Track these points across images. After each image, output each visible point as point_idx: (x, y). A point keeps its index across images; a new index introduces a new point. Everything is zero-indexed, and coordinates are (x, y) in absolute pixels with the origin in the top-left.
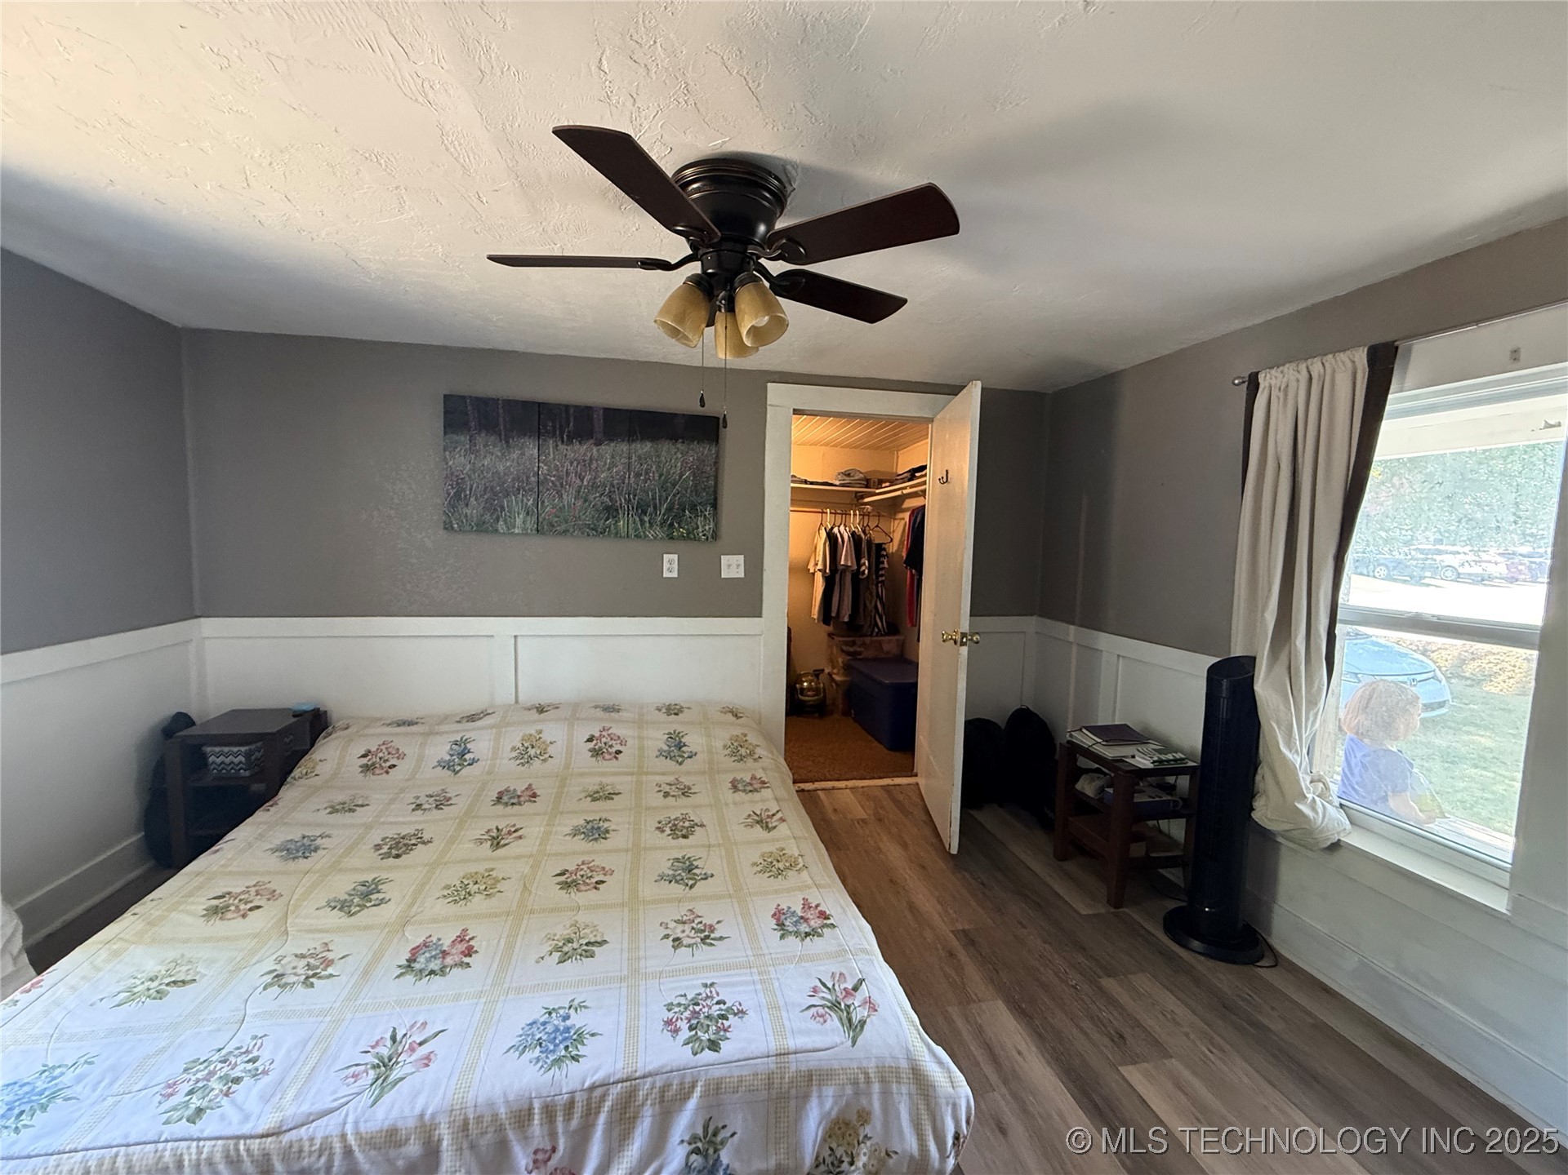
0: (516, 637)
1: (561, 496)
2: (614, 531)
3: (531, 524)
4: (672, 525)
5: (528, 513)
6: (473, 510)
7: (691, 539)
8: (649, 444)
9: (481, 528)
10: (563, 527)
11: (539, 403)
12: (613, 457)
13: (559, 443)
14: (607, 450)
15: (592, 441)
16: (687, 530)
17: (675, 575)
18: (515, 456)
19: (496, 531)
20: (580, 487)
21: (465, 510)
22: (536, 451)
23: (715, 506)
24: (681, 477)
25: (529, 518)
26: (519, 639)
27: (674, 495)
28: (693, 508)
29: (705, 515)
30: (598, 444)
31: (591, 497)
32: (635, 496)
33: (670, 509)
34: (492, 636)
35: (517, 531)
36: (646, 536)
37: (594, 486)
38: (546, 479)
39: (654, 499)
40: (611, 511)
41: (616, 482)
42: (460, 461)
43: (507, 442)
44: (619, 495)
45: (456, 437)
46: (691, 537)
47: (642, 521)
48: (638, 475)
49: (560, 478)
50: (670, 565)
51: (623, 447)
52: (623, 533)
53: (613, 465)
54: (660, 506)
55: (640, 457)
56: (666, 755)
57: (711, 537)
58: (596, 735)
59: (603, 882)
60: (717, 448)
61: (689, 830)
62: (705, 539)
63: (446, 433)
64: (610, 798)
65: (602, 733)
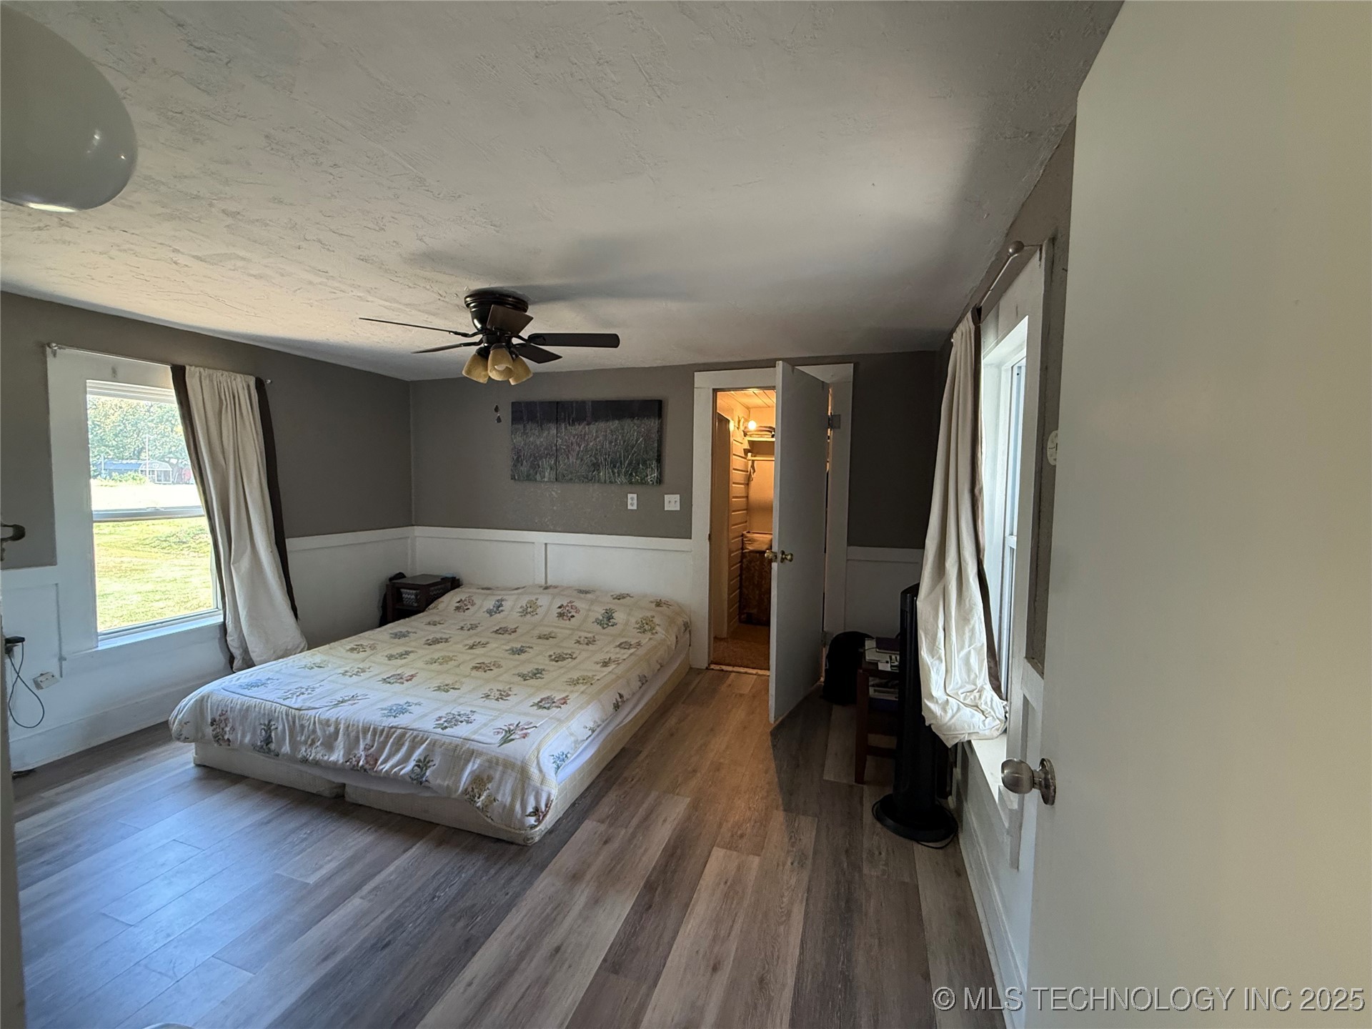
0: (546, 544)
1: (568, 458)
2: (597, 479)
3: (553, 476)
4: (631, 474)
5: (551, 469)
6: (524, 468)
7: (643, 483)
8: (617, 422)
9: (529, 478)
10: (570, 476)
11: (557, 403)
12: (597, 432)
13: (568, 425)
14: (593, 427)
15: (585, 422)
16: (641, 477)
17: (635, 508)
18: (545, 435)
19: (536, 479)
20: (579, 452)
21: (521, 468)
22: (555, 431)
23: (659, 459)
24: (637, 442)
25: (552, 472)
26: (548, 546)
27: (633, 455)
28: (644, 463)
29: (652, 467)
30: (588, 424)
31: (585, 458)
32: (609, 455)
33: (630, 464)
34: (533, 543)
35: (546, 480)
36: (616, 482)
37: (586, 451)
38: (560, 448)
39: (620, 457)
40: (596, 466)
41: (598, 447)
42: (519, 440)
43: (541, 426)
44: (601, 455)
45: (517, 426)
46: (643, 482)
47: (613, 471)
48: (611, 443)
49: (568, 446)
50: (632, 501)
51: (602, 425)
52: (603, 480)
53: (597, 437)
54: (624, 462)
55: (611, 430)
56: (599, 622)
57: (657, 482)
58: (565, 605)
59: (491, 670)
60: (660, 421)
61: (564, 659)
62: (653, 483)
63: (512, 424)
64: (547, 639)
65: (569, 605)
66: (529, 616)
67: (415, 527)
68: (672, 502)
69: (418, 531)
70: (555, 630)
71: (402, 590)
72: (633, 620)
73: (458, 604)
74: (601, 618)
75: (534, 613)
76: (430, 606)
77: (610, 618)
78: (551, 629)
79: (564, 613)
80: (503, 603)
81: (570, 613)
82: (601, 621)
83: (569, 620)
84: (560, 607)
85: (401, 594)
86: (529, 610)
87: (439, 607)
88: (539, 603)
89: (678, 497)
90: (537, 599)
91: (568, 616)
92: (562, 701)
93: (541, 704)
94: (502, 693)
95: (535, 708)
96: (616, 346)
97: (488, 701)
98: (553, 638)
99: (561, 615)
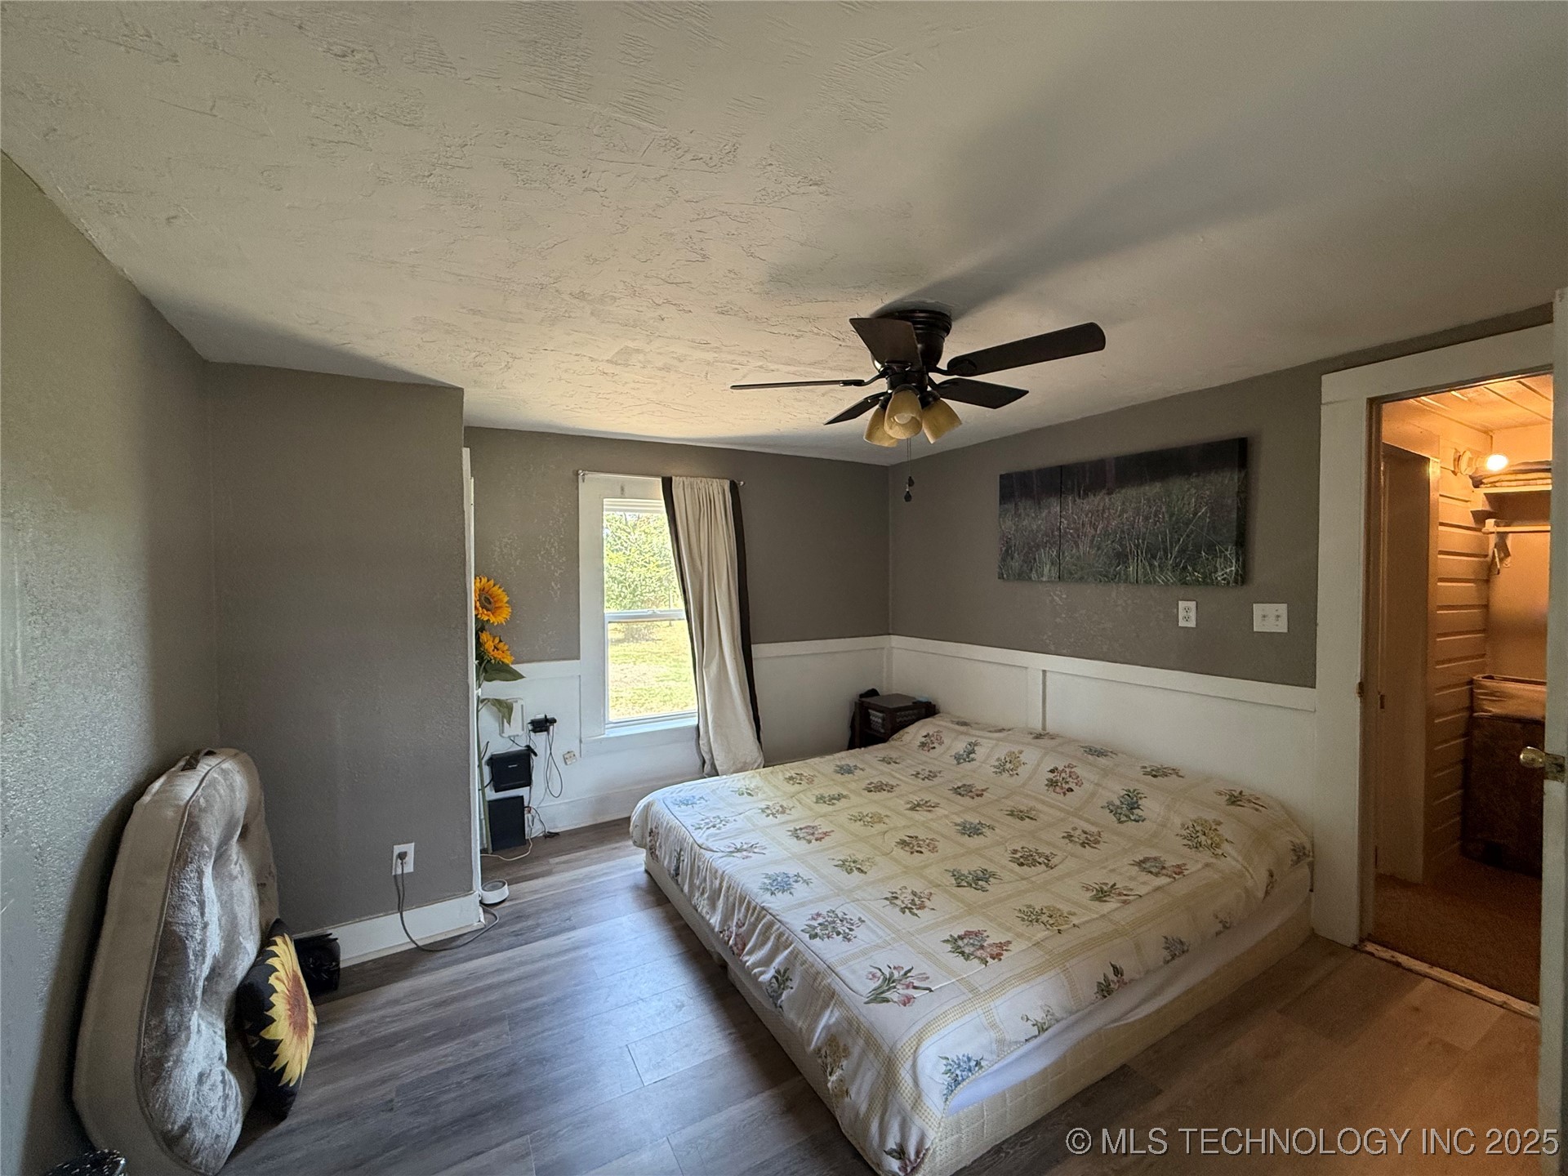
0: (1044, 672)
1: (1077, 546)
2: (1124, 577)
3: (1054, 574)
4: (1185, 568)
5: (1052, 564)
6: (1015, 564)
7: (1207, 584)
8: (1158, 485)
9: (1022, 576)
10: (1080, 573)
11: (1061, 466)
12: (1123, 503)
13: (1077, 499)
14: (1118, 498)
15: (1104, 491)
16: (1202, 574)
17: (1192, 624)
18: (1044, 515)
19: (1030, 578)
20: (1094, 537)
21: (1011, 563)
22: (1058, 508)
23: (1242, 541)
24: (1195, 514)
25: (1053, 568)
26: (1048, 674)
27: (1188, 536)
28: (1211, 548)
29: (1226, 556)
30: (1110, 493)
31: (1103, 545)
32: (1144, 540)
33: (1182, 551)
34: (1026, 668)
35: (1044, 579)
36: (1156, 581)
37: (1106, 534)
38: (1065, 532)
39: (1164, 542)
40: (1122, 557)
41: (1126, 527)
42: (1009, 524)
43: (1039, 504)
44: (1130, 540)
45: (1006, 506)
46: (1208, 581)
47: (1151, 565)
48: (1146, 519)
49: (1077, 530)
50: (1187, 613)
51: (1131, 492)
52: (1132, 578)
53: (1123, 511)
54: (1171, 550)
55: (1148, 500)
56: (1114, 810)
57: (1236, 582)
58: (1060, 769)
59: (921, 852)
60: (1243, 474)
61: (1035, 863)
62: (1228, 583)
63: (1000, 504)
64: (1022, 819)
65: (1068, 770)
66: (1006, 775)
67: (892, 636)
68: (1270, 618)
69: (896, 641)
70: (1039, 806)
71: (870, 711)
72: (1177, 821)
73: (923, 739)
74: (1118, 803)
75: (1013, 772)
76: (895, 736)
77: (1134, 806)
78: (1032, 803)
79: (1056, 782)
80: (976, 748)
81: (1067, 783)
82: (1118, 807)
83: (1065, 794)
84: (1052, 771)
85: (869, 715)
86: (1008, 766)
87: (903, 738)
88: (1023, 758)
89: (1282, 609)
90: (1021, 752)
91: (1062, 788)
92: (996, 951)
93: (960, 943)
94: (916, 899)
95: (949, 947)
96: (1102, 347)
97: (890, 907)
98: (1032, 819)
99: (1052, 784)
